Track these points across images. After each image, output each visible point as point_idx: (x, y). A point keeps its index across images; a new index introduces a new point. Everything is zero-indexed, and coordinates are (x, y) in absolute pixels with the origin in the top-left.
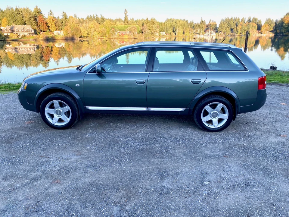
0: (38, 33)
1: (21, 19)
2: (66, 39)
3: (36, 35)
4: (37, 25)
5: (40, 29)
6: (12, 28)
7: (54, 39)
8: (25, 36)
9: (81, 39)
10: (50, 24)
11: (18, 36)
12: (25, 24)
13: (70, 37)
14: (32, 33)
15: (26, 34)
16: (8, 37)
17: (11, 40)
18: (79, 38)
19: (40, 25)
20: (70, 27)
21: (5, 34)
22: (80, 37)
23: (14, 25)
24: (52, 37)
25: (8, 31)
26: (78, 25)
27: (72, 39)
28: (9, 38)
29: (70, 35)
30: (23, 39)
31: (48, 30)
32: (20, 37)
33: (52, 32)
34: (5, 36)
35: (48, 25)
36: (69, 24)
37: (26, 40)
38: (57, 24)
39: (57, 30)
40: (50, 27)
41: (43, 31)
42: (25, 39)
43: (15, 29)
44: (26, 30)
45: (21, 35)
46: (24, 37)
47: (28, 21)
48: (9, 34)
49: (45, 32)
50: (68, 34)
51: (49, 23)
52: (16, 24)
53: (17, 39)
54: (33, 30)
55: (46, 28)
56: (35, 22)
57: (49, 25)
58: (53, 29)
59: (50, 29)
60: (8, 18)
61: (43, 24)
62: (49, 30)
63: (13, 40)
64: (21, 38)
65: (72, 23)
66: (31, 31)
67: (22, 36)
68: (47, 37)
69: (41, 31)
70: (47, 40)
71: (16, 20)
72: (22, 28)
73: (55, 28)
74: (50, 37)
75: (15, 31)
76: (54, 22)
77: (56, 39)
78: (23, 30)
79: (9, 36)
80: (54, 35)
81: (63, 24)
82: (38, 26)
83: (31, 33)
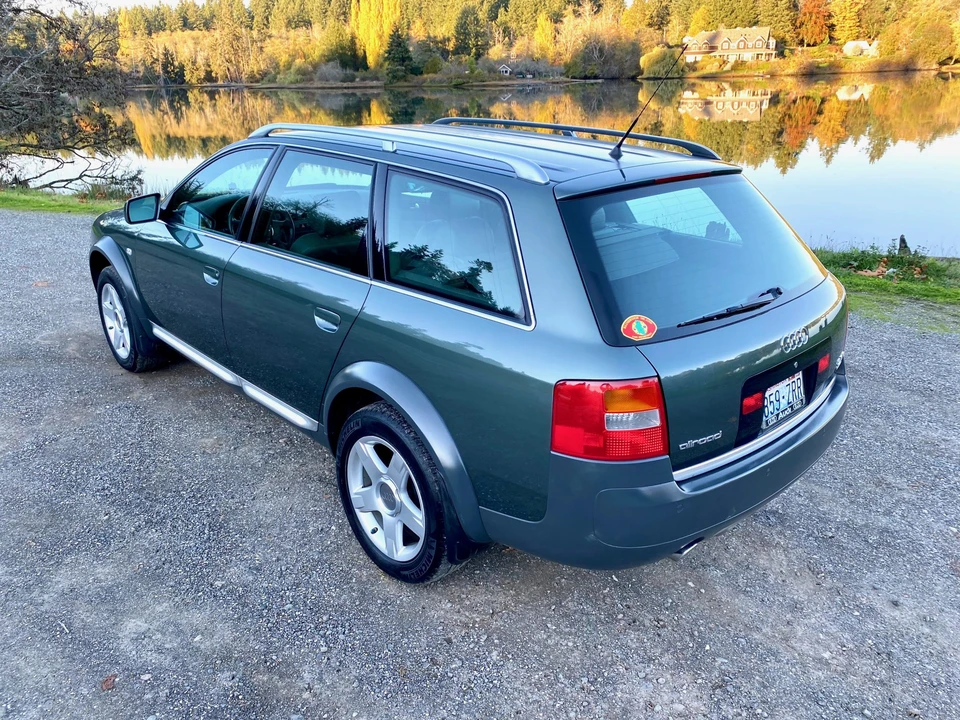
0: (787, 52)
1: (748, 7)
2: (881, 72)
3: (778, 59)
4: (793, 25)
5: (801, 37)
6: (713, 38)
7: (837, 70)
8: (743, 63)
9: (944, 69)
10: (841, 19)
11: (724, 62)
12: (756, 23)
13: (898, 64)
14: (769, 52)
15: (748, 56)
16: (693, 67)
17: (698, 78)
18: (935, 66)
19: (802, 24)
20: (914, 23)
21: (690, 59)
22: (942, 64)
23: (722, 28)
24: (832, 65)
25: (700, 48)
26: (949, 13)
27: (907, 70)
28: (695, 70)
29: (903, 54)
30: (733, 73)
31: (827, 40)
32: (728, 67)
33: (838, 45)
34: (687, 65)
35: (833, 21)
36: (911, 12)
37: (741, 77)
38: (866, 16)
39: (858, 37)
40: (837, 28)
41: (808, 45)
42: (741, 73)
43: (718, 43)
44: (750, 45)
45: (732, 60)
46: (739, 65)
47: (766, 14)
48: (699, 58)
49: (813, 45)
50: (897, 52)
51: (838, 13)
52: (729, 26)
53: (717, 73)
54: (773, 42)
55: (821, 32)
56: (787, 15)
57: (835, 23)
58: (847, 33)
59: (836, 34)
60: (712, 8)
61: (814, 18)
62: (831, 38)
63: (705, 78)
64: (728, 71)
65: (925, 8)
66: (768, 47)
67: (736, 62)
68: (811, 65)
69: (801, 43)
70: (811, 74)
71: (733, 12)
72: (742, 38)
73: (854, 32)
74: (825, 65)
75: (720, 48)
76: (856, 9)
77: (843, 70)
78: (742, 45)
79: (697, 65)
80: (839, 56)
81: (889, 13)
82: (797, 26)
83: (764, 51)
